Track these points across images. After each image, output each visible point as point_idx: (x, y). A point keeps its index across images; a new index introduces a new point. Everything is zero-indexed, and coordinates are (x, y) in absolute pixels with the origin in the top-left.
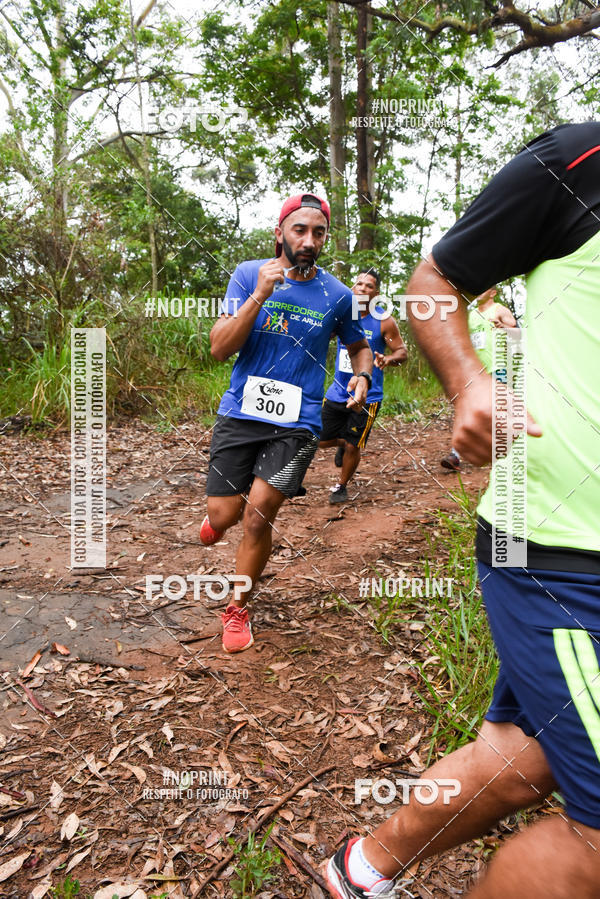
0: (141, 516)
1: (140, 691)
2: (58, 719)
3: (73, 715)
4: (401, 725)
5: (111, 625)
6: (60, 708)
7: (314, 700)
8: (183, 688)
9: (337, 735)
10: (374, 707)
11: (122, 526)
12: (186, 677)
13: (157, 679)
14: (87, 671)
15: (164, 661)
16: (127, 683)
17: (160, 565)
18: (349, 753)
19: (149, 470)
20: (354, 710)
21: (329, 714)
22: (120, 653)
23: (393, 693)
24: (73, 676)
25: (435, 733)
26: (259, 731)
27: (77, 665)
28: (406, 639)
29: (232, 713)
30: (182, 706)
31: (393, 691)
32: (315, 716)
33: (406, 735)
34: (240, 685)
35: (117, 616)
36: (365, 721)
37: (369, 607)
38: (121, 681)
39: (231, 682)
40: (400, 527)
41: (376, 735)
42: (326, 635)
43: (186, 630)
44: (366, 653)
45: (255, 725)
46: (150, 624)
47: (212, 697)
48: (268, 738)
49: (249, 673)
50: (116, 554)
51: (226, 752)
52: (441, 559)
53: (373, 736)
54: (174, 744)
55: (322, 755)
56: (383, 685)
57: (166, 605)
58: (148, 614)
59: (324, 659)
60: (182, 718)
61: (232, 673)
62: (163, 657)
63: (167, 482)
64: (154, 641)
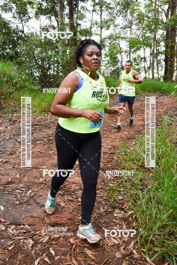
0: (12, 156)
1: (36, 234)
2: (10, 251)
3: (16, 249)
4: (126, 239)
5: (17, 207)
6: (10, 246)
9: (107, 245)
11: (6, 162)
13: (40, 228)
14: (14, 228)
15: (40, 220)
16: (30, 232)
17: (26, 178)
18: (113, 252)
19: (8, 135)
22: (23, 219)
23: (120, 226)
24: (10, 231)
26: (81, 246)
27: (10, 226)
28: (118, 203)
29: (71, 240)
30: (53, 240)
33: (129, 242)
34: (70, 228)
35: (18, 202)
37: (102, 191)
38: (28, 231)
39: (67, 227)
44: (107, 210)
45: (80, 244)
46: (30, 205)
48: (85, 249)
49: (71, 222)
50: (8, 175)
51: (74, 257)
53: (118, 244)
54: (56, 256)
56: (116, 222)
57: (34, 196)
58: (28, 200)
60: (55, 245)
61: (66, 223)
62: (39, 219)
63: (16, 140)
64: (34, 212)
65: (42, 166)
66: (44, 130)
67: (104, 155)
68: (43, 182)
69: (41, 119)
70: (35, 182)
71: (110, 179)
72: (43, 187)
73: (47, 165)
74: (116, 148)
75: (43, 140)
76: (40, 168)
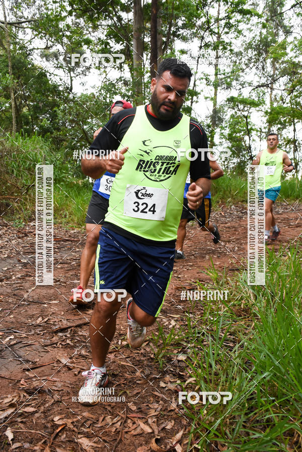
4: (169, 426)
7: (112, 408)
8: (23, 402)
9: (126, 432)
10: (153, 413)
12: (25, 394)
13: (5, 396)
15: (10, 383)
17: (12, 316)
18: (134, 445)
19: (7, 252)
20: (139, 415)
21: (122, 418)
23: (165, 403)
25: (192, 430)
26: (74, 431)
28: (175, 366)
29: (56, 419)
30: (21, 415)
31: (165, 401)
32: (112, 419)
33: (173, 432)
34: (62, 399)
36: (146, 423)
37: (151, 344)
39: (57, 397)
40: (173, 291)
41: (153, 432)
42: (122, 363)
43: (27, 361)
44: (147, 376)
45: (72, 427)
47: (42, 408)
48: (79, 436)
49: (69, 390)
51: (50, 447)
52: (199, 313)
53: (151, 433)
54: (13, 443)
55: (116, 447)
56: (159, 397)
57: (15, 344)
59: (120, 380)
60: (20, 424)
61: (57, 390)
62: (10, 381)
63: (19, 261)
64: (4, 369)
65: (51, 300)
66: (77, 250)
67: (177, 291)
68: (41, 325)
69: (78, 233)
70: (26, 324)
71: (174, 327)
72: (39, 332)
73: (61, 299)
74: (204, 281)
75: (70, 263)
76: (45, 303)
